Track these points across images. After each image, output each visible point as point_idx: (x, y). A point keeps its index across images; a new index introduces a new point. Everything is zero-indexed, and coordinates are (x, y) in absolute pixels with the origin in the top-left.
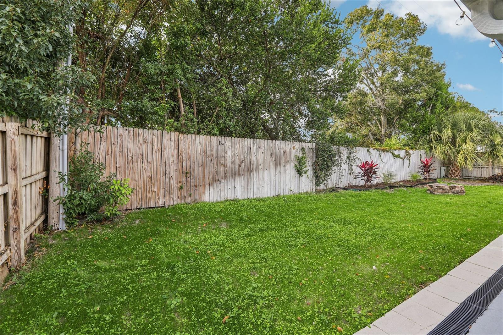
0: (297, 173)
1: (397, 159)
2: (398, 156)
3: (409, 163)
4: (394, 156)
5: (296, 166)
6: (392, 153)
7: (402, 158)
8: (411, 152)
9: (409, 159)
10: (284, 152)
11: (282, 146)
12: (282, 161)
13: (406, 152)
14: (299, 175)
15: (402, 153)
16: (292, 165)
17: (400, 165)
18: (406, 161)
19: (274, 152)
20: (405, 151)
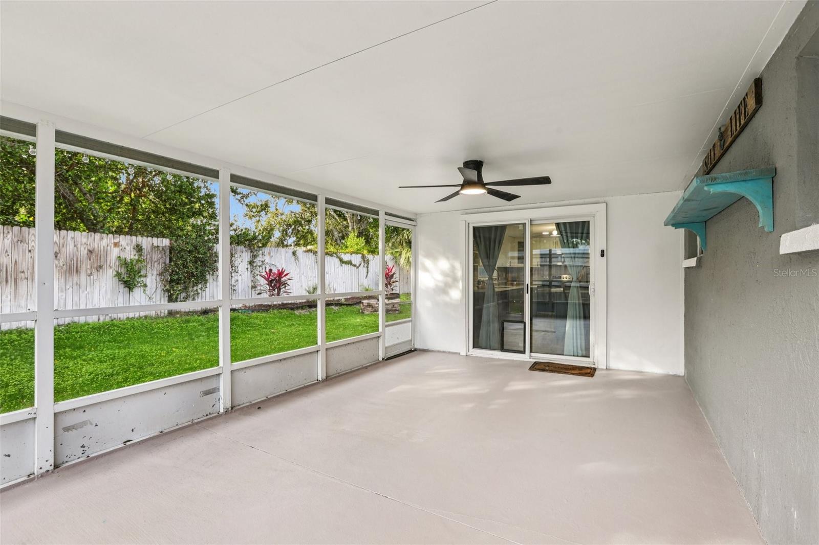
0: (123, 286)
1: (347, 267)
2: (349, 263)
3: (367, 273)
4: (342, 261)
5: (118, 275)
6: (338, 257)
7: (355, 266)
8: (370, 257)
9: (367, 267)
10: (90, 252)
11: (84, 240)
12: (85, 266)
13: (363, 257)
14: (127, 289)
15: (356, 259)
16: (110, 273)
17: (351, 275)
18: (363, 270)
19: (63, 250)
20: (360, 255)
